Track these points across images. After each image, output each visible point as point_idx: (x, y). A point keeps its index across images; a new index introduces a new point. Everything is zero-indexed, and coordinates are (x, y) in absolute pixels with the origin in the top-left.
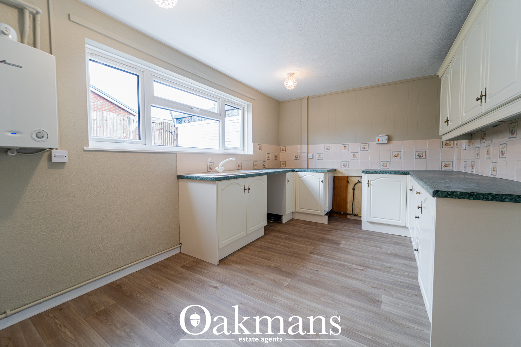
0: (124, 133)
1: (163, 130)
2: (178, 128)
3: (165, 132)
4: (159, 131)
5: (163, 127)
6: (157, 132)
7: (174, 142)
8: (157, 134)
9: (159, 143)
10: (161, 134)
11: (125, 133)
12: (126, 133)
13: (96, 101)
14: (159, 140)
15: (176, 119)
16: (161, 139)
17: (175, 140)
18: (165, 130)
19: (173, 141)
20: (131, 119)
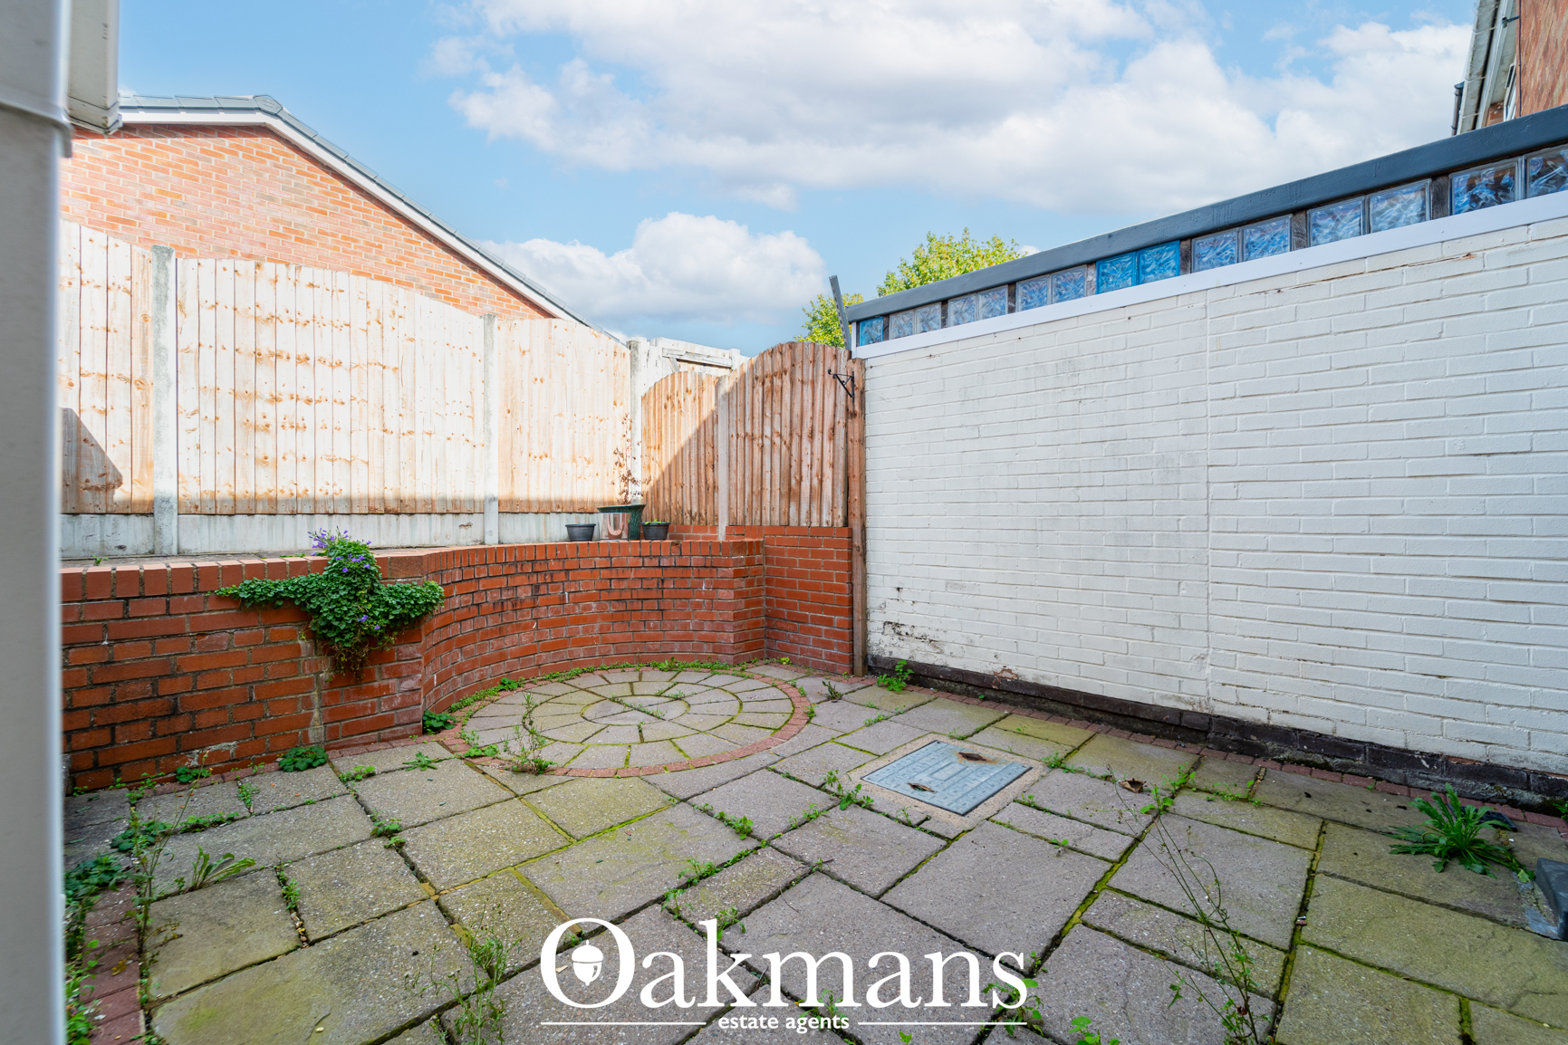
0: (615, 404)
1: (787, 378)
2: (868, 364)
3: (798, 384)
4: (768, 384)
5: (788, 365)
6: (759, 388)
7: (846, 426)
8: (758, 397)
9: (768, 432)
10: (776, 397)
11: (618, 404)
12: (621, 404)
13: (503, 311)
14: (767, 421)
15: (858, 322)
16: (777, 417)
17: (854, 415)
18: (798, 376)
19: (843, 421)
20: (639, 349)
